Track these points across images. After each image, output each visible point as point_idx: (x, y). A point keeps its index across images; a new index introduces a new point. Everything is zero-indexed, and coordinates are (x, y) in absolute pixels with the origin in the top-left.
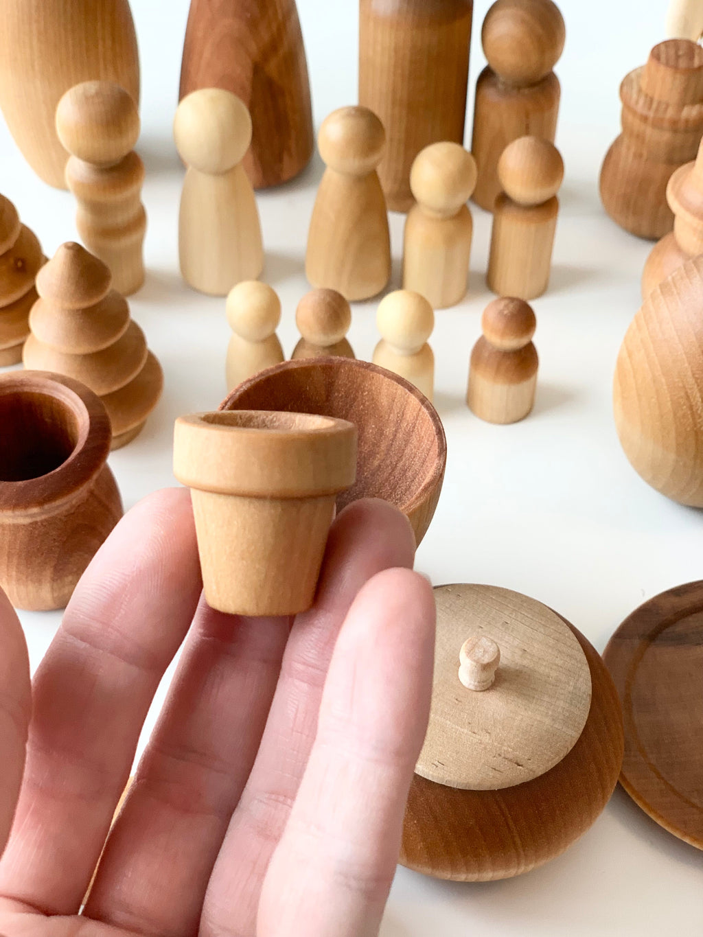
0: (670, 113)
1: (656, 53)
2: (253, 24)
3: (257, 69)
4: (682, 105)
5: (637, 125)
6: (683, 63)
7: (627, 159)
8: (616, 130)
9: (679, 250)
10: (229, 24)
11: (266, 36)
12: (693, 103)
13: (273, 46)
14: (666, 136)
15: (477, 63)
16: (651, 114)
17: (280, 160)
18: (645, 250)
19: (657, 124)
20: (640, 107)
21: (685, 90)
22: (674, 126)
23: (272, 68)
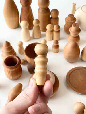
0: (70, 22)
1: (69, 15)
2: (27, 13)
3: (28, 18)
4: (71, 20)
5: (67, 23)
6: (71, 16)
7: (66, 26)
8: (65, 23)
9: (71, 36)
10: (25, 13)
11: (29, 14)
12: (73, 20)
13: (30, 15)
14: (70, 24)
15: (50, 16)
16: (68, 22)
17: (31, 26)
18: (68, 35)
19: (69, 23)
20: (67, 21)
21: (72, 19)
22: (71, 23)
23: (29, 17)
